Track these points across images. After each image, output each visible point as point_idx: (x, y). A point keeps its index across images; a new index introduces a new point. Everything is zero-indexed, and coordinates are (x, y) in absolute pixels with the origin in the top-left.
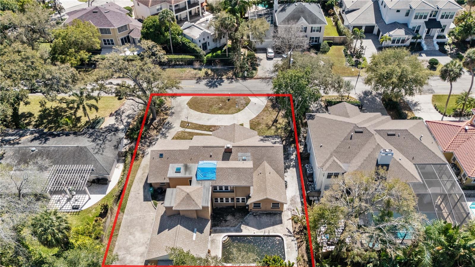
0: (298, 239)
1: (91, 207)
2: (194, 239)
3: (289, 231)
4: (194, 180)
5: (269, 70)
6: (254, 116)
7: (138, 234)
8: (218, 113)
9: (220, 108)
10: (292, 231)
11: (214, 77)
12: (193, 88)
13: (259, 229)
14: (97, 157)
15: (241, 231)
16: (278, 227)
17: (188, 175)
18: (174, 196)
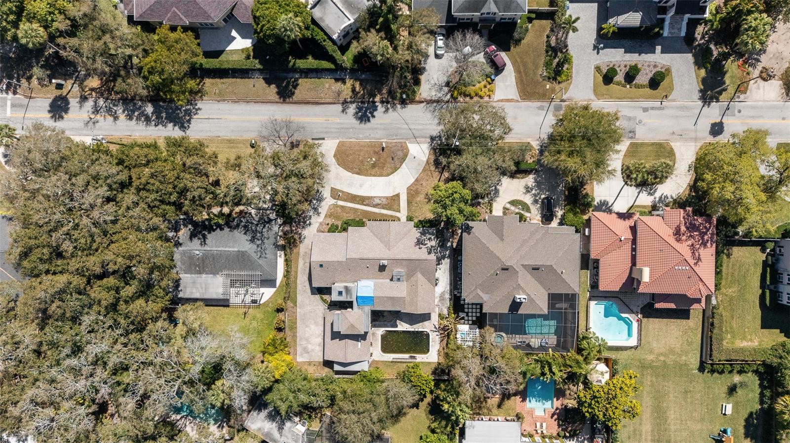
0: (441, 334)
1: (267, 301)
2: (359, 347)
3: (435, 327)
4: (355, 304)
5: (437, 82)
6: (412, 180)
7: (313, 327)
8: (371, 175)
9: (374, 166)
10: (437, 327)
11: (364, 98)
12: (338, 123)
13: (411, 325)
14: (261, 262)
15: (397, 326)
16: (426, 323)
17: (349, 299)
18: (340, 321)
